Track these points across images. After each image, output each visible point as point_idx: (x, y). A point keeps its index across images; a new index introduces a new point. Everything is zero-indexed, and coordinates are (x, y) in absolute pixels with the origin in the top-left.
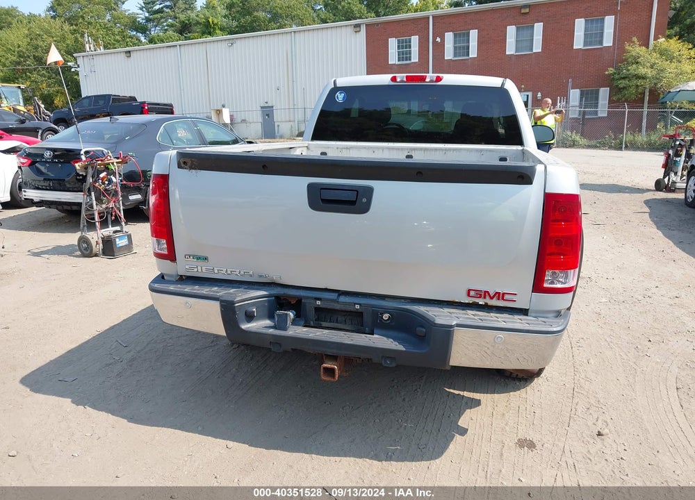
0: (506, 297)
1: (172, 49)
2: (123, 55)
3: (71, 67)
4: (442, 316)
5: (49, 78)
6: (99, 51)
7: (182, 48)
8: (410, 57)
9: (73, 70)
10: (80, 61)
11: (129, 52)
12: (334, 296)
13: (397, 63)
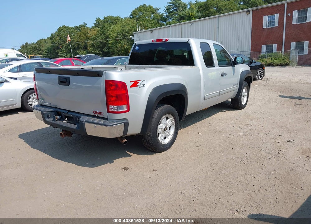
0: (102, 114)
1: (168, 28)
2: (150, 32)
3: (131, 38)
4: (83, 118)
5: (127, 42)
6: (142, 31)
7: (172, 27)
8: (274, 24)
9: (132, 39)
10: (135, 36)
11: (152, 30)
12: (67, 112)
13: (267, 27)
